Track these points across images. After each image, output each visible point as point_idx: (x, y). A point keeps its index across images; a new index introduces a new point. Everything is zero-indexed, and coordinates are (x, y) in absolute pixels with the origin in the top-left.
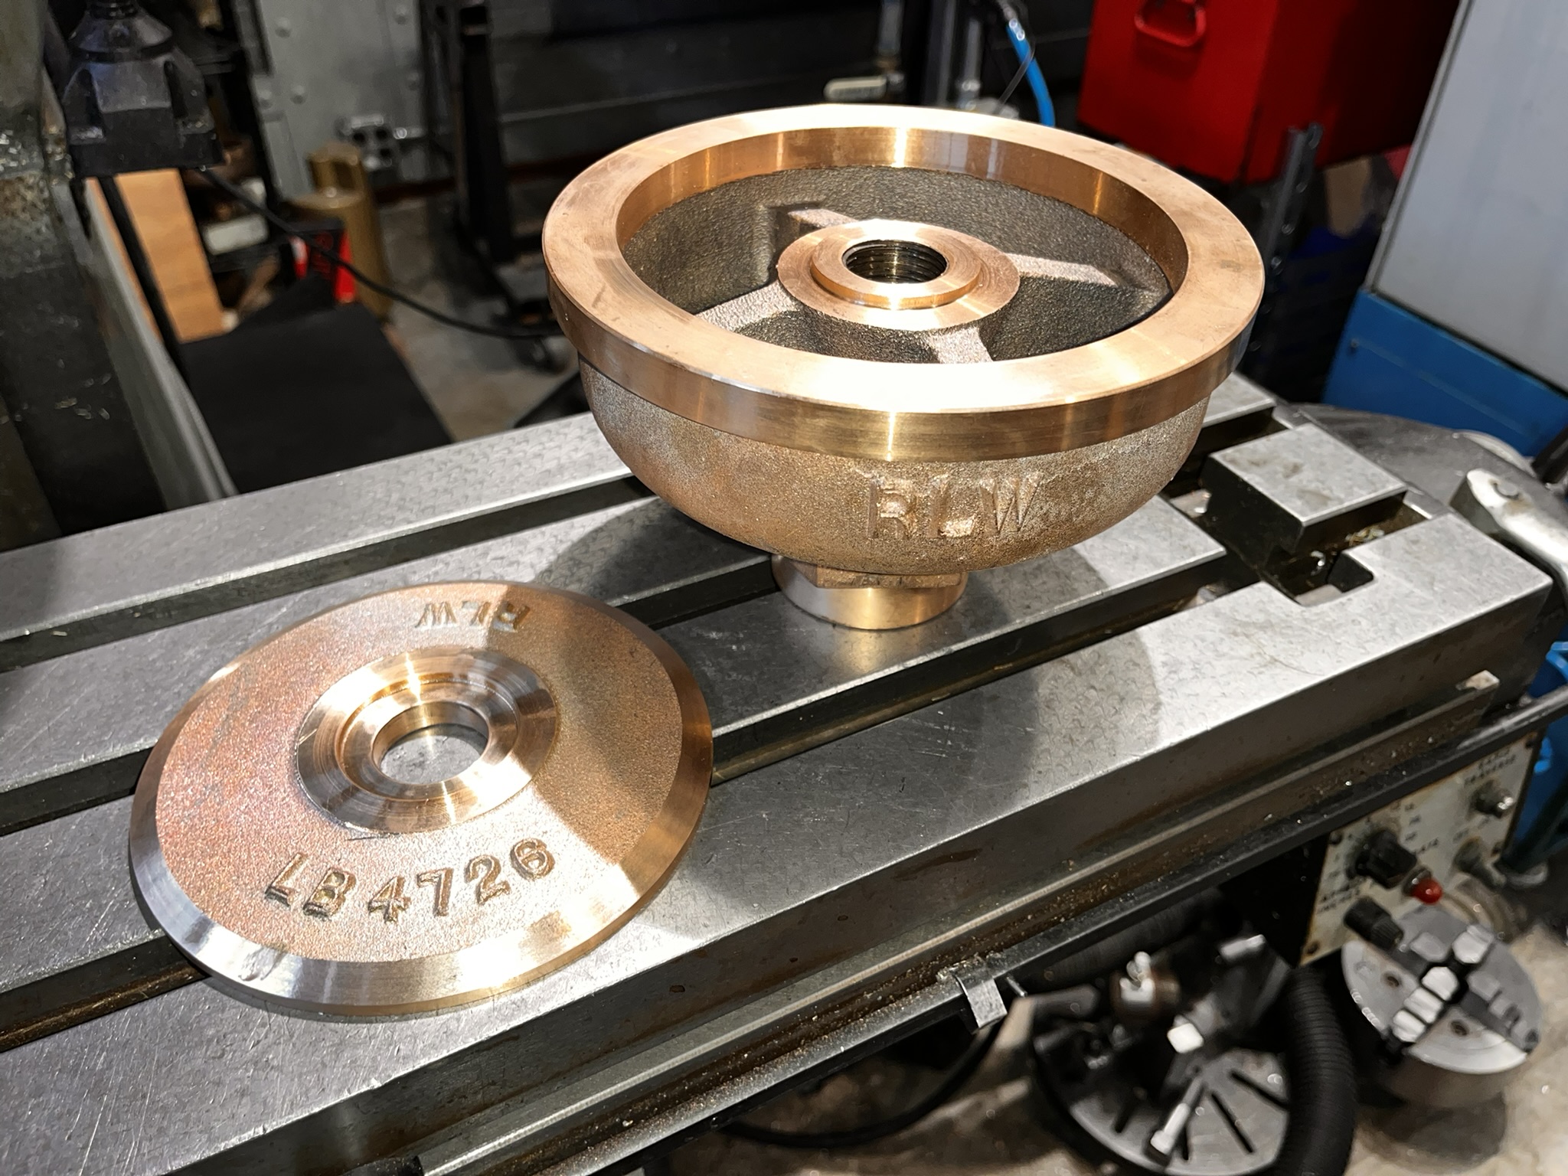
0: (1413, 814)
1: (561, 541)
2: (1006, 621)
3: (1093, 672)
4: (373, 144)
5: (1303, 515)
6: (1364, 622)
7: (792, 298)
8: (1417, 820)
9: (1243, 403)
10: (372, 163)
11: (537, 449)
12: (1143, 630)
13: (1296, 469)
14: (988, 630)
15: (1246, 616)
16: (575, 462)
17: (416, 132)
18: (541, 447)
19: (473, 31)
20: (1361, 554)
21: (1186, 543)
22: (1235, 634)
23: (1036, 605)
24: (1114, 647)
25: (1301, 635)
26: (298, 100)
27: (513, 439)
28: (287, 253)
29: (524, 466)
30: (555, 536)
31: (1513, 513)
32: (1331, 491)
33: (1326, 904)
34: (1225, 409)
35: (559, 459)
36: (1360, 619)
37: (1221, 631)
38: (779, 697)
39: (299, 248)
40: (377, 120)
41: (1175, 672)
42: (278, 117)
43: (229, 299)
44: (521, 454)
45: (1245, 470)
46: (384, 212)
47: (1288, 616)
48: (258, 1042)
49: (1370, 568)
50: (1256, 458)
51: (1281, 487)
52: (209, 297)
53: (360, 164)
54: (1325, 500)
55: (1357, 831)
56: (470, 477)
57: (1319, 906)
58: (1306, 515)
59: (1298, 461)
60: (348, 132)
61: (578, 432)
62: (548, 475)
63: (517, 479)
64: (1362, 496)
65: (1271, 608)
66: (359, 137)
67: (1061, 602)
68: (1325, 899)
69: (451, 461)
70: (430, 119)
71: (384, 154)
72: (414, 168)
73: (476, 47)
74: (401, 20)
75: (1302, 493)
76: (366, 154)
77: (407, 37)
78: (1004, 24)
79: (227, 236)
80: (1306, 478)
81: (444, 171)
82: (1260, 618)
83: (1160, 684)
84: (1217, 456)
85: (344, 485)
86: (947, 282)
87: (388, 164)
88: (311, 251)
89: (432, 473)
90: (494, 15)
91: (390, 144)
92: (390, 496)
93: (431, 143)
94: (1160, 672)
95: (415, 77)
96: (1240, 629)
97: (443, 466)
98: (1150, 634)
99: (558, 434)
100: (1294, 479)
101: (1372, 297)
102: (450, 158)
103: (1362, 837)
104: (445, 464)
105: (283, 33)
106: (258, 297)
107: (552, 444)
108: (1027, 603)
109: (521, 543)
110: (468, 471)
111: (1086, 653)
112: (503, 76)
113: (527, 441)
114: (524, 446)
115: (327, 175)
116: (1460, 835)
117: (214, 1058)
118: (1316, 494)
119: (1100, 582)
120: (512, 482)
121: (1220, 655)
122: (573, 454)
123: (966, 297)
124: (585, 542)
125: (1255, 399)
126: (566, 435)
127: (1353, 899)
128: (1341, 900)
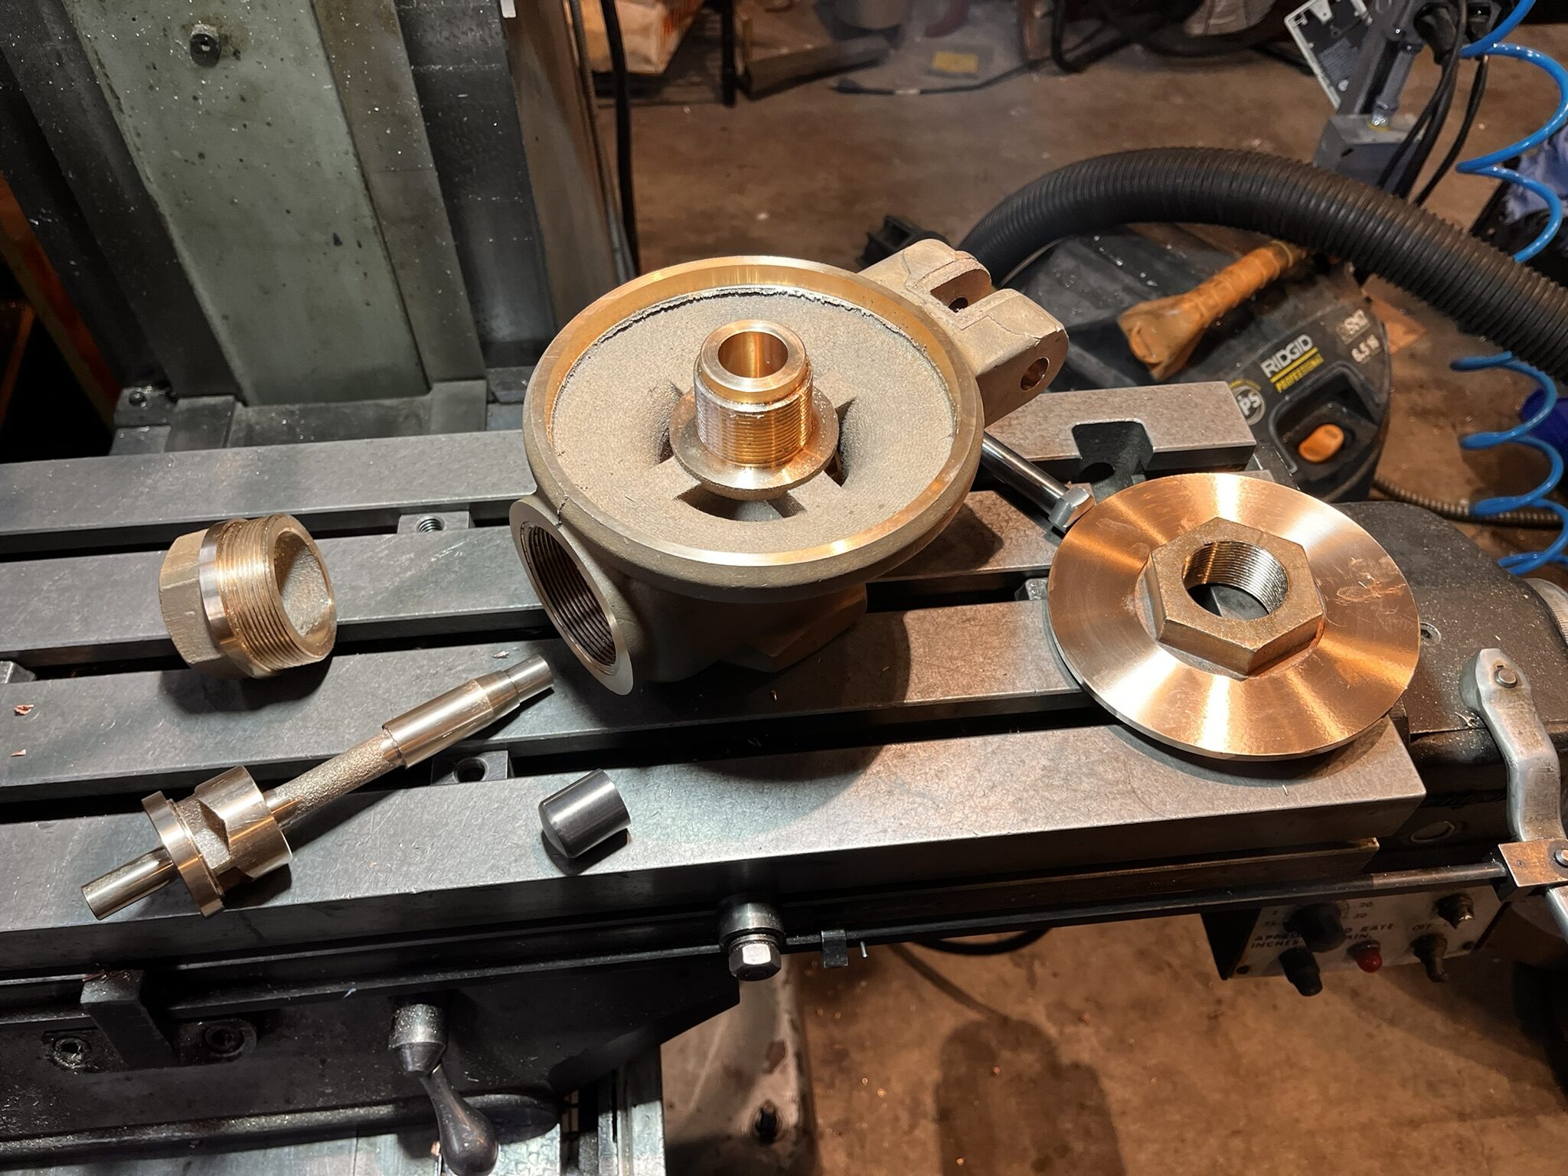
31: (1499, 700)
33: (1261, 942)
68: (1260, 938)
96: (1124, 757)
116: (1420, 927)
127: (1291, 946)
128: (1277, 943)
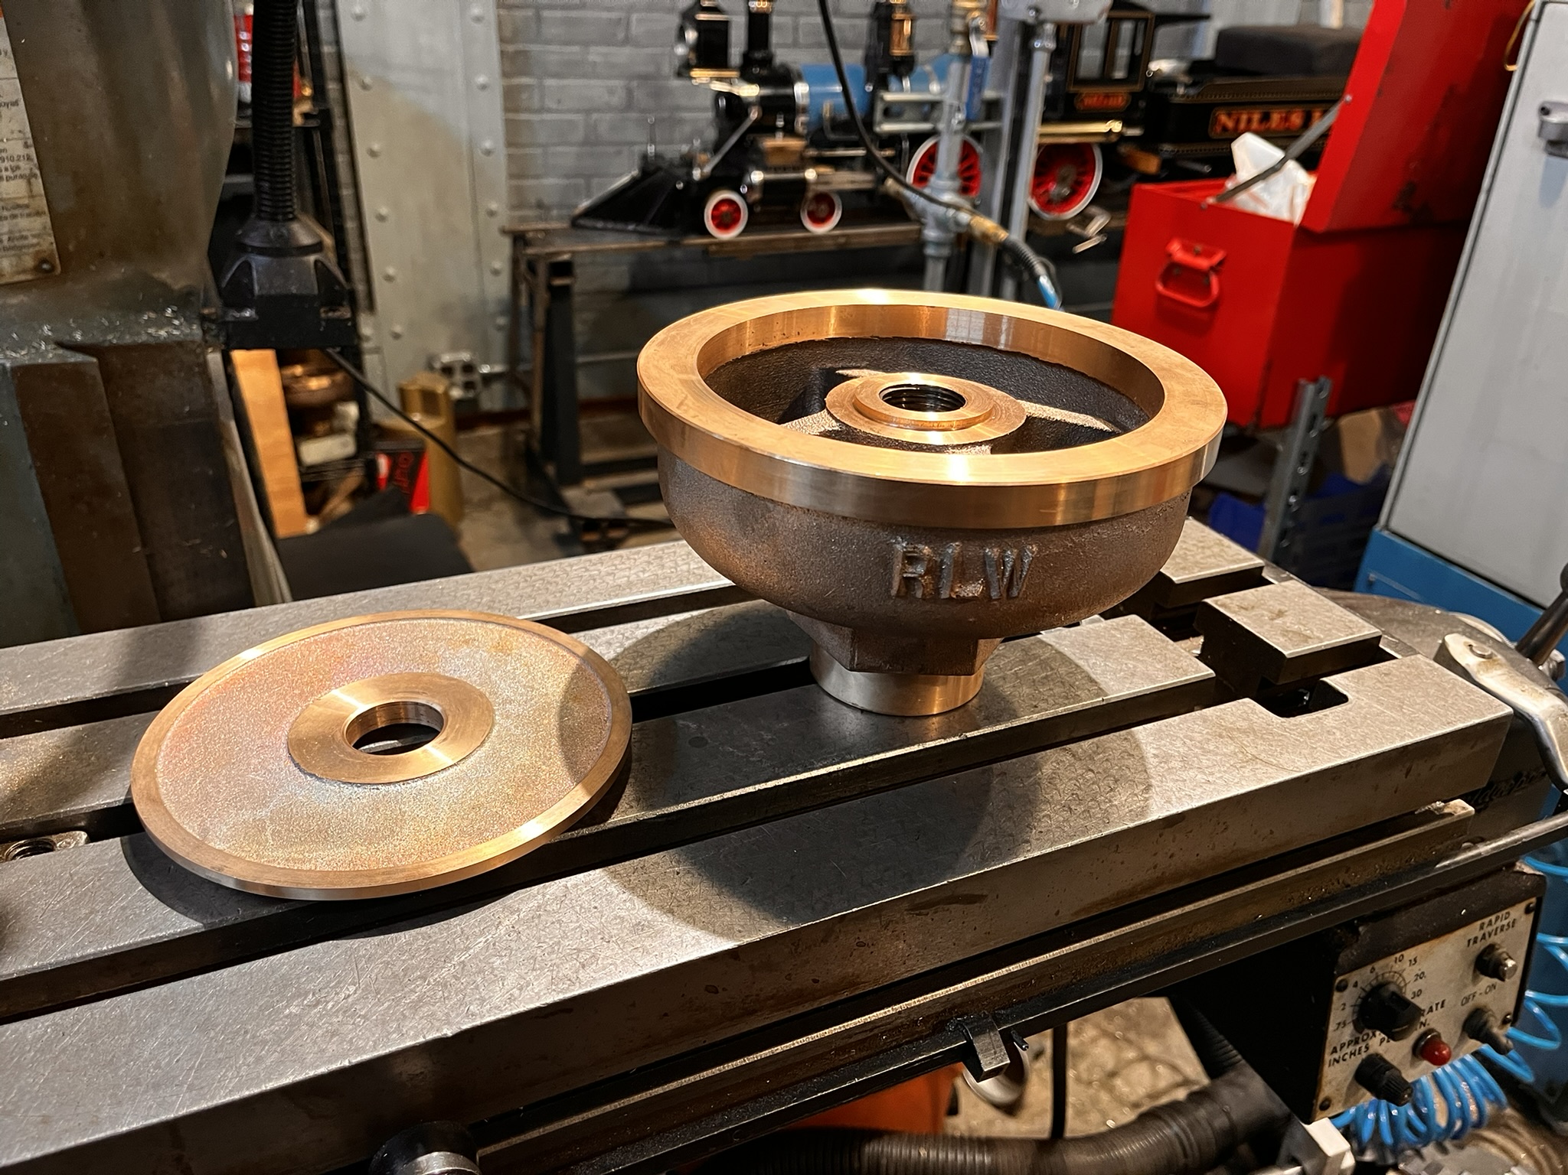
0: (1416, 969)
1: (627, 638)
2: (1016, 717)
3: (1092, 758)
4: (459, 377)
5: (1287, 649)
6: (1338, 734)
7: (837, 421)
8: (1420, 976)
9: (1235, 562)
10: (456, 393)
11: (609, 570)
12: (1138, 730)
13: (1280, 614)
14: (999, 722)
15: (1231, 723)
16: (642, 580)
17: (498, 368)
18: (614, 568)
19: (558, 282)
20: (1336, 681)
21: (1179, 665)
22: (1221, 736)
23: (1043, 705)
24: (1113, 741)
25: (1280, 740)
26: (397, 336)
27: (590, 561)
28: (371, 468)
29: (598, 581)
30: (623, 634)
31: (1487, 670)
32: (1312, 632)
33: (1336, 1056)
34: (1218, 566)
35: (628, 577)
36: (1334, 730)
37: (1208, 733)
38: (813, 764)
39: (383, 463)
40: (465, 356)
41: (1165, 763)
42: (377, 350)
43: (313, 508)
44: (596, 572)
45: (1234, 612)
46: (462, 436)
47: (1269, 725)
48: (349, 996)
49: (1345, 693)
50: (1245, 604)
51: (1267, 627)
52: (297, 503)
53: (446, 393)
54: (1306, 639)
55: (1363, 977)
56: (552, 588)
57: (1328, 1057)
58: (1289, 650)
59: (1283, 608)
60: (437, 365)
61: (646, 558)
62: (619, 589)
63: (592, 590)
64: (1340, 637)
65: (1254, 718)
66: (447, 370)
67: (1066, 705)
68: (1335, 1051)
69: (535, 575)
70: (513, 357)
71: (468, 386)
72: (493, 400)
73: (561, 295)
74: (496, 272)
75: (1285, 632)
76: (453, 385)
77: (499, 287)
78: (1035, 279)
79: (317, 451)
80: (1289, 621)
81: (521, 402)
82: (1244, 725)
83: (1152, 771)
84: (1209, 601)
85: (442, 589)
86: (964, 413)
87: (471, 394)
88: (393, 468)
89: (519, 584)
90: (578, 271)
91: (476, 378)
92: (482, 599)
93: (511, 378)
94: (1152, 761)
95: (502, 321)
96: (1226, 733)
97: (529, 579)
98: (1141, 732)
99: (629, 559)
100: (1279, 621)
101: (1386, 533)
102: (528, 392)
103: (1368, 989)
104: (531, 577)
105: (389, 278)
106: (339, 505)
107: (623, 566)
108: (1034, 704)
109: (592, 638)
110: (548, 582)
111: (1085, 744)
112: (581, 325)
113: (602, 563)
114: (599, 566)
115: (416, 401)
116: (1467, 999)
117: (309, 1006)
118: (1299, 633)
119: (1101, 692)
120: (588, 593)
121: (1206, 752)
122: (641, 574)
123: (979, 425)
124: (647, 639)
125: (1245, 560)
126: (635, 559)
127: (1364, 1055)
128: (1351, 1054)
